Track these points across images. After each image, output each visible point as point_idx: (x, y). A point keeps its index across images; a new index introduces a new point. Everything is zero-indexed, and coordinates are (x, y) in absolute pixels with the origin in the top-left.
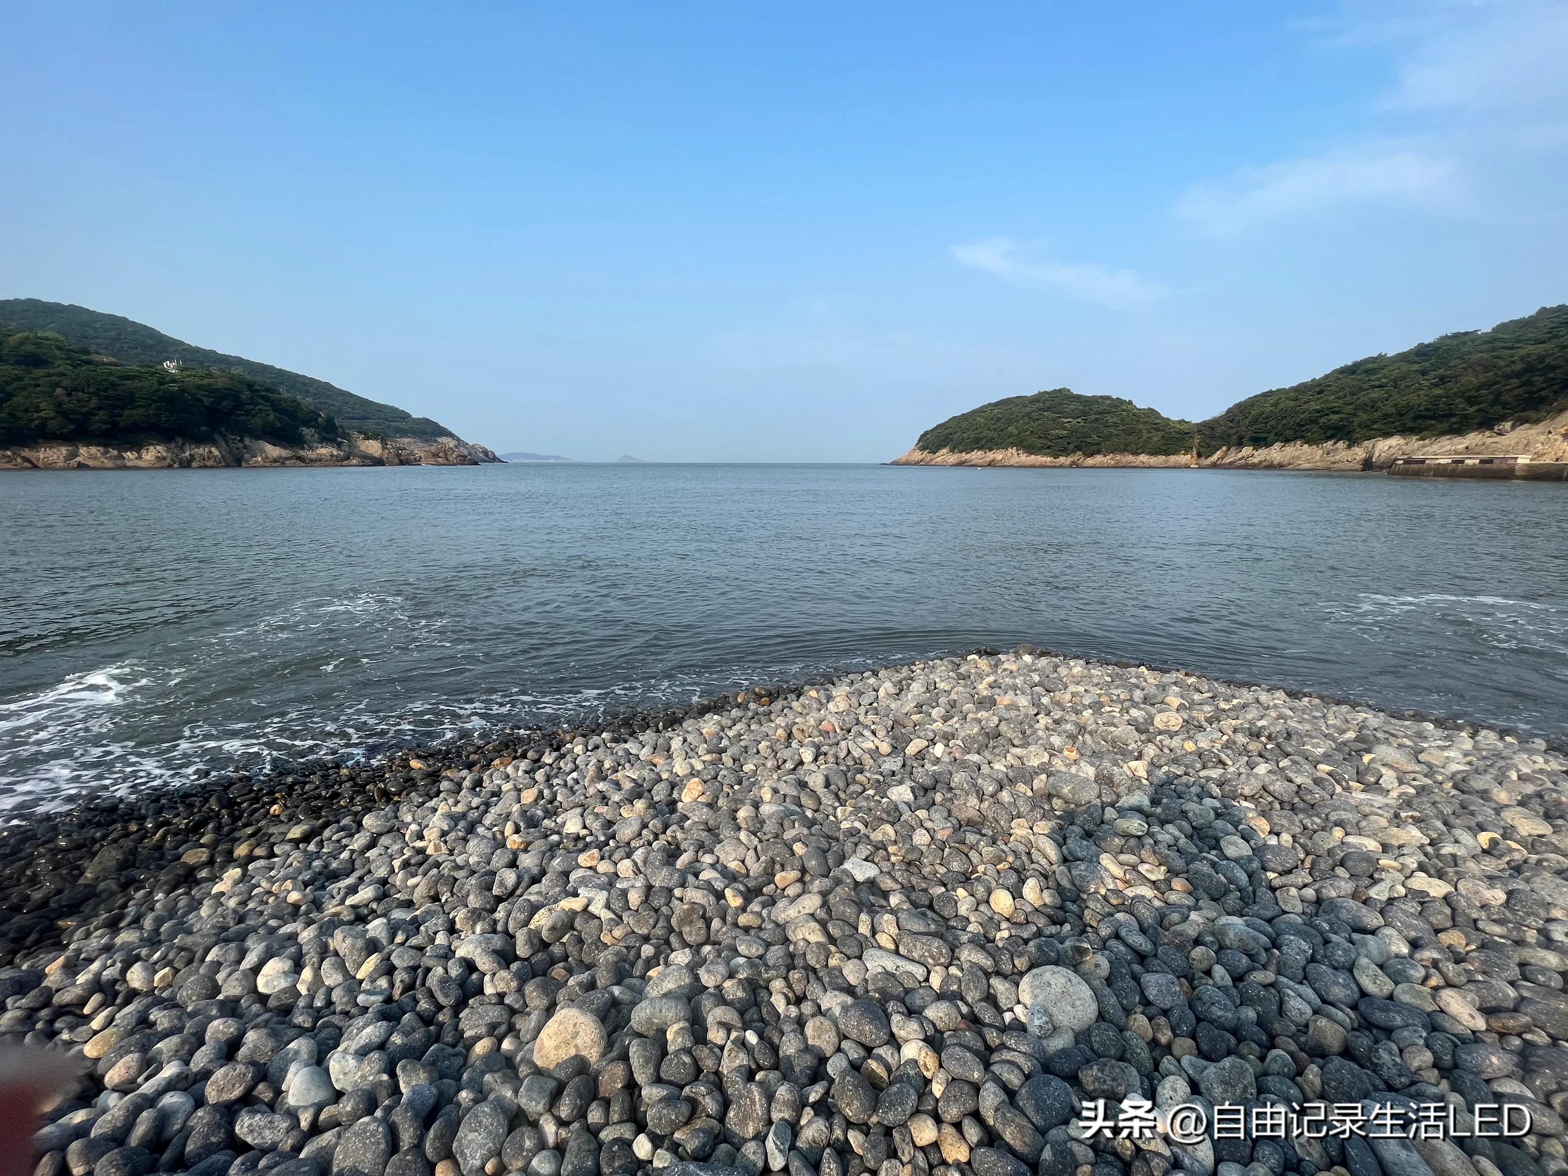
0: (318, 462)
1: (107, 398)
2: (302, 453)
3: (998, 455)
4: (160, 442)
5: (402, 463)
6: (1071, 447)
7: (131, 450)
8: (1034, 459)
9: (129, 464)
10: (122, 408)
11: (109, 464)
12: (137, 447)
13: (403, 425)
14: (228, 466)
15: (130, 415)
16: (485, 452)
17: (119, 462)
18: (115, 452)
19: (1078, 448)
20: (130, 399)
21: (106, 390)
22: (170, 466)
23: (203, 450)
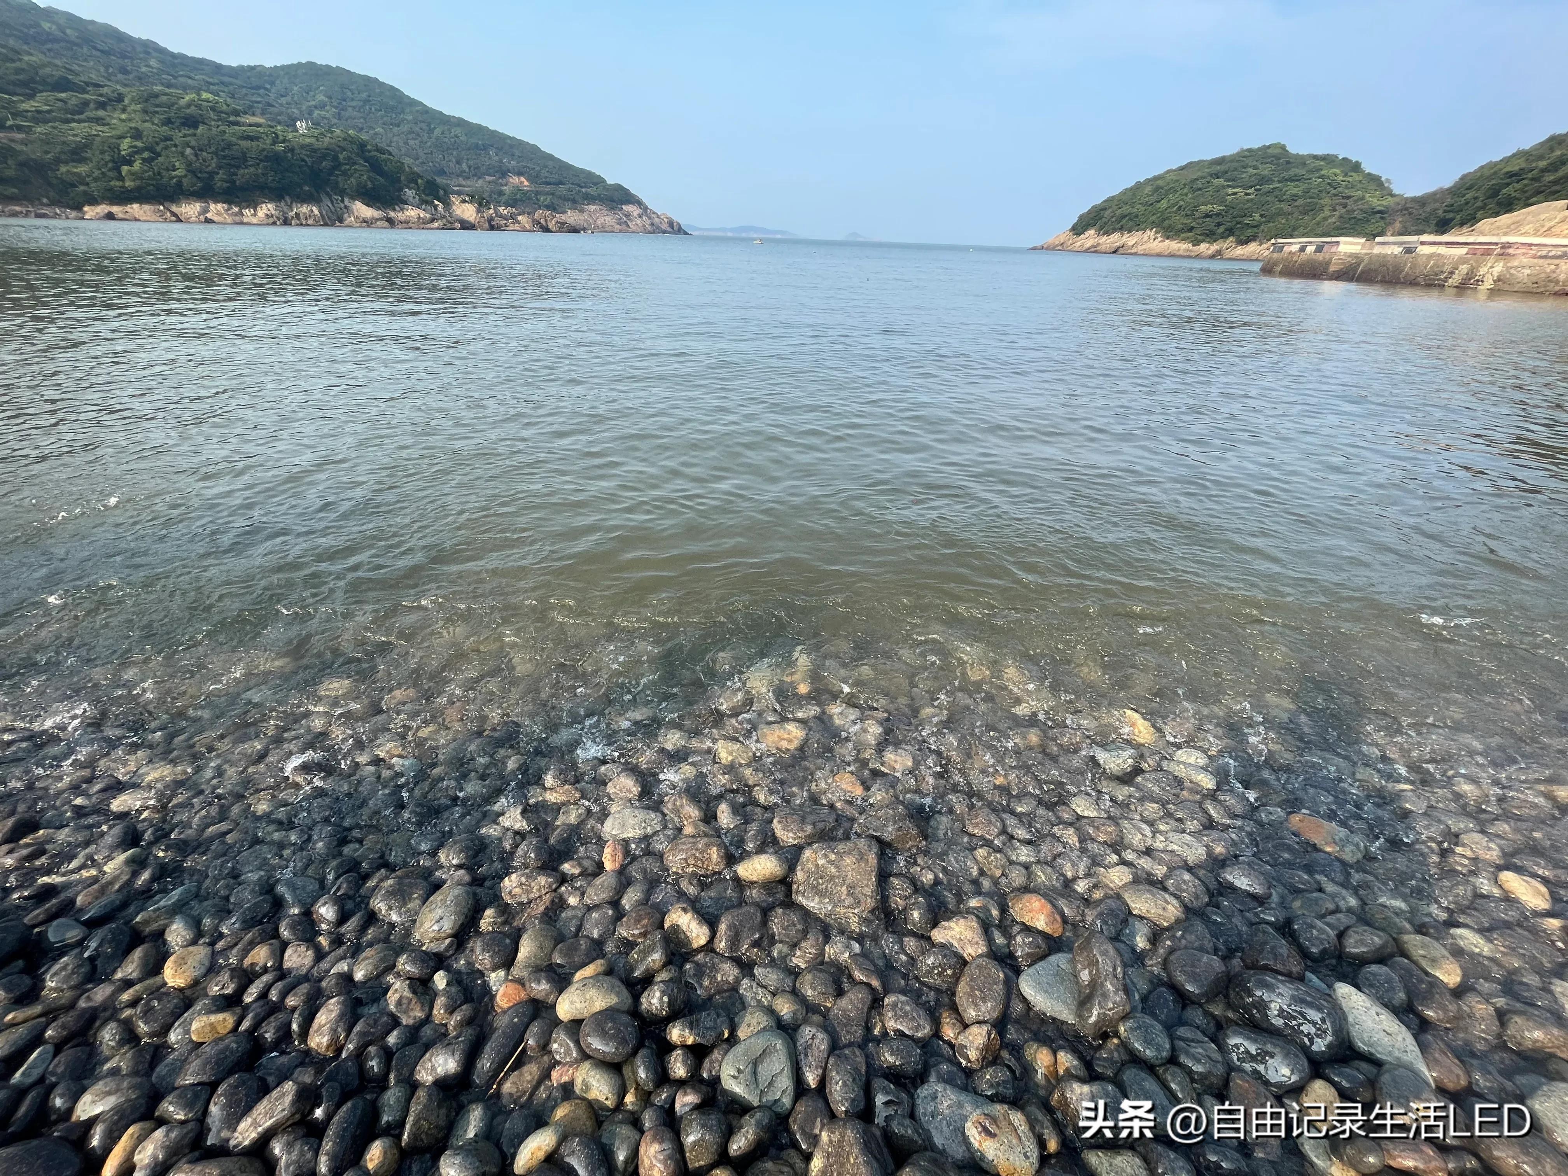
0: (407, 224)
1: (224, 157)
2: (392, 214)
3: (1130, 239)
4: (271, 200)
5: (492, 228)
6: (1221, 229)
7: (247, 207)
8: (1174, 245)
9: (245, 220)
10: (238, 167)
11: (229, 220)
12: (254, 205)
13: (592, 191)
14: (326, 225)
15: (244, 174)
16: (671, 224)
17: (237, 219)
18: (236, 209)
19: (1230, 232)
20: (243, 159)
21: (223, 150)
22: (274, 223)
23: (304, 209)
